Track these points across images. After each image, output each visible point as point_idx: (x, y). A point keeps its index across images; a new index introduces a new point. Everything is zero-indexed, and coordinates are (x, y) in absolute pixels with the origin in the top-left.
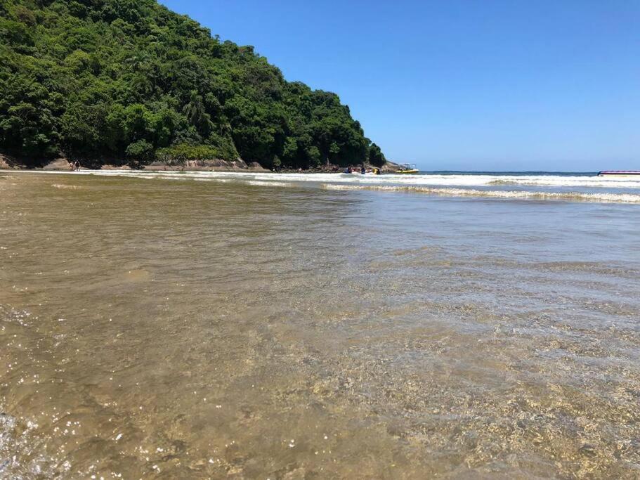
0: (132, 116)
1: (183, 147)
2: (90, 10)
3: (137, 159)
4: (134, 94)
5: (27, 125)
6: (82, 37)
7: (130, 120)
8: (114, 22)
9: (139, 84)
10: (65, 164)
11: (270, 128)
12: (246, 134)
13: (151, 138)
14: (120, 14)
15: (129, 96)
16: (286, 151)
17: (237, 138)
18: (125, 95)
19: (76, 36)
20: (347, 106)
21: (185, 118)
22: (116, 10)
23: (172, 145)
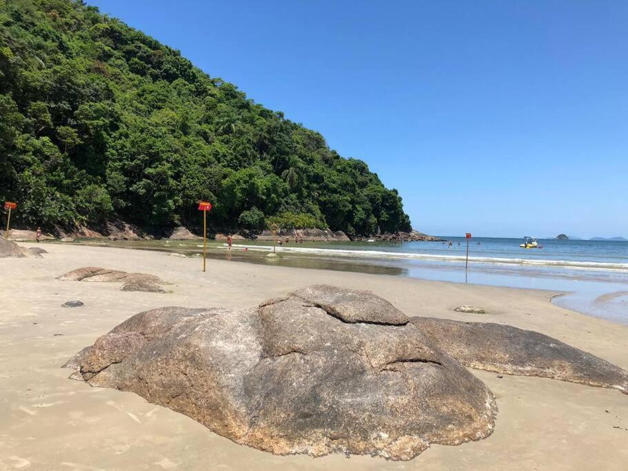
0: (245, 182)
1: (290, 216)
2: (149, 68)
3: (247, 228)
4: (236, 157)
5: (160, 190)
6: (159, 94)
7: (244, 186)
8: (176, 82)
9: (240, 147)
10: (187, 233)
11: (346, 195)
12: (330, 202)
13: (262, 205)
14: (181, 73)
15: (232, 159)
16: (356, 219)
17: (323, 206)
18: (228, 158)
19: (153, 94)
20: (376, 174)
21: (287, 185)
22: (177, 70)
23: (278, 213)
